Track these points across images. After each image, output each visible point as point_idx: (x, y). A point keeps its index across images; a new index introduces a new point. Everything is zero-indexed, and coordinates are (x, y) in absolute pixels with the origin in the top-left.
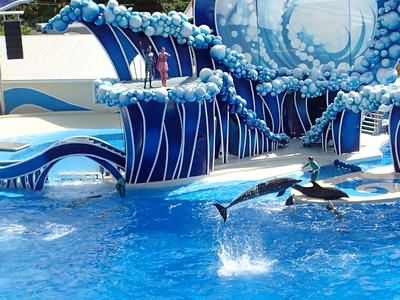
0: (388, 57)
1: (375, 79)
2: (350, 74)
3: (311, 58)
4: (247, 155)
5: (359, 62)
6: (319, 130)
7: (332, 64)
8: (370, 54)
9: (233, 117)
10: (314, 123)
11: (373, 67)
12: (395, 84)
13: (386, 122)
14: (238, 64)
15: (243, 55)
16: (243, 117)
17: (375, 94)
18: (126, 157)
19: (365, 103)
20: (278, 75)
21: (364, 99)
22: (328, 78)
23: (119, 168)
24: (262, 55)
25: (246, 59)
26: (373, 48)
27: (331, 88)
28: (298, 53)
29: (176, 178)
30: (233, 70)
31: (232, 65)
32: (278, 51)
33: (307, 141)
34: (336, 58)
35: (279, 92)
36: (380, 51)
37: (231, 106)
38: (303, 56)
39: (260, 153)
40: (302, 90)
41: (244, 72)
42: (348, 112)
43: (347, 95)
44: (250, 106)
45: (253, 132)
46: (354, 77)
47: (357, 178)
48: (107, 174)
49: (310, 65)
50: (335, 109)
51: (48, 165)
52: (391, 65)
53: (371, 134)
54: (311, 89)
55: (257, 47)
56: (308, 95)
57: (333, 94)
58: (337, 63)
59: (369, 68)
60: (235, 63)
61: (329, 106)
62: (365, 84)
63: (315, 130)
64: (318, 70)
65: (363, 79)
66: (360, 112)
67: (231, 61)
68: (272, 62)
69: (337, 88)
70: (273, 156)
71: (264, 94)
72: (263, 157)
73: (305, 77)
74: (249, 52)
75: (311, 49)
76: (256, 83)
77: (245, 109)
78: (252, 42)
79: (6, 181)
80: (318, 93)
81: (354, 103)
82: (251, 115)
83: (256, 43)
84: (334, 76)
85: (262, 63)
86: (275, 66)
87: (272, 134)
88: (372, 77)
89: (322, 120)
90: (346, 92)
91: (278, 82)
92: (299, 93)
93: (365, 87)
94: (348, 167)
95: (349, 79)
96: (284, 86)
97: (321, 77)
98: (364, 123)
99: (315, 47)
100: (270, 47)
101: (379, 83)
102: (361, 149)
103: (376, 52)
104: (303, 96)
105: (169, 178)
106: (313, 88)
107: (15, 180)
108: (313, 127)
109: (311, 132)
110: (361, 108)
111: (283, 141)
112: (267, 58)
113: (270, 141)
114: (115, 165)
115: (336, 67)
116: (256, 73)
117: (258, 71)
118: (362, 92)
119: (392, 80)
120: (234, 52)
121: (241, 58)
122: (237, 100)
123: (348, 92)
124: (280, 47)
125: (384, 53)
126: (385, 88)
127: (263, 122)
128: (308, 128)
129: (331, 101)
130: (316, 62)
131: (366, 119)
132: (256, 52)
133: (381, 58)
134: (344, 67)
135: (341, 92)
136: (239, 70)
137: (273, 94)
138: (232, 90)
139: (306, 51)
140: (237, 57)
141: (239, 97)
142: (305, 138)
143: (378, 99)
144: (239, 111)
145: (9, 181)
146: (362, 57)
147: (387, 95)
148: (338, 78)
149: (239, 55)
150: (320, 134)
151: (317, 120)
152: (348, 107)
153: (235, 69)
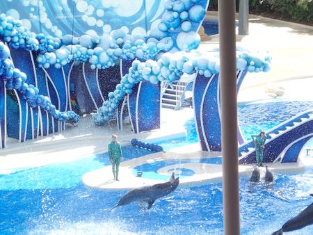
0: (189, 19)
1: (175, 45)
2: (146, 40)
3: (100, 23)
4: (29, 137)
5: (157, 26)
6: (113, 105)
7: (125, 29)
8: (168, 16)
9: (11, 94)
10: (107, 98)
11: (171, 31)
12: (198, 50)
13: (190, 94)
14: (15, 32)
15: (20, 22)
16: (23, 94)
17: (176, 63)
19: (165, 72)
20: (62, 44)
21: (164, 68)
22: (121, 46)
24: (42, 21)
25: (25, 26)
26: (171, 10)
27: (124, 57)
28: (85, 18)
30: (9, 39)
31: (7, 33)
32: (62, 17)
33: (99, 119)
34: (129, 22)
35: (64, 63)
36: (179, 13)
37: (8, 81)
38: (92, 22)
39: (45, 135)
40: (91, 61)
41: (22, 41)
42: (146, 83)
43: (143, 64)
44: (31, 81)
45: (35, 110)
46: (151, 43)
47: (159, 159)
49: (99, 31)
50: (131, 81)
52: (193, 29)
53: (173, 108)
54: (102, 58)
55: (37, 12)
56: (99, 66)
57: (127, 63)
58: (131, 28)
59: (167, 33)
60: (11, 30)
61: (123, 78)
62: (163, 51)
63: (108, 105)
64: (108, 36)
65: (161, 45)
66: (160, 82)
67: (7, 28)
68: (55, 29)
69: (132, 57)
70: (59, 137)
71: (47, 66)
72: (48, 139)
73: (95, 45)
74: (28, 17)
75: (100, 13)
76: (37, 53)
77: (26, 85)
78: (31, 6)
80: (110, 64)
81: (152, 73)
82: (33, 90)
83: (35, 7)
84: (127, 44)
85: (43, 30)
86: (59, 33)
87: (58, 112)
88: (171, 43)
89: (116, 94)
90: (143, 60)
91: (63, 51)
92: (88, 63)
93: (164, 55)
94: (148, 146)
95: (145, 46)
96: (71, 57)
97: (112, 45)
98: (164, 97)
99: (106, 10)
100: (52, 13)
101: (180, 50)
102: (162, 125)
103: (175, 15)
104: (93, 67)
106: (104, 58)
108: (105, 102)
109: (103, 108)
110: (160, 79)
111: (72, 120)
112: (49, 24)
113: (56, 120)
115: (130, 33)
116: (37, 42)
117: (39, 39)
118: (160, 61)
119: (195, 46)
120: (10, 18)
121: (17, 26)
122: (14, 74)
123: (145, 61)
124: (64, 12)
125: (184, 15)
126: (187, 55)
127: (47, 99)
128: (100, 104)
129: (126, 72)
130: (107, 28)
131: (166, 92)
132: (35, 17)
133: (181, 21)
134: (139, 32)
135: (136, 61)
136: (16, 39)
137: (58, 66)
138: (9, 62)
139: (95, 15)
140: (14, 25)
141: (17, 71)
142: (97, 115)
143: (179, 68)
144: (18, 86)
146: (160, 20)
147: (190, 64)
148: (132, 45)
149: (16, 21)
150: (114, 110)
151: (110, 94)
152: (146, 78)
153: (12, 37)
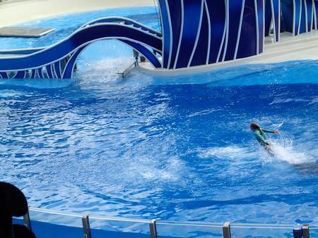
18: (162, 38)
23: (155, 52)
29: (220, 60)
48: (143, 60)
51: (75, 50)
79: (30, 70)
105: (212, 61)
107: (40, 69)
114: (150, 49)
145: (33, 71)
